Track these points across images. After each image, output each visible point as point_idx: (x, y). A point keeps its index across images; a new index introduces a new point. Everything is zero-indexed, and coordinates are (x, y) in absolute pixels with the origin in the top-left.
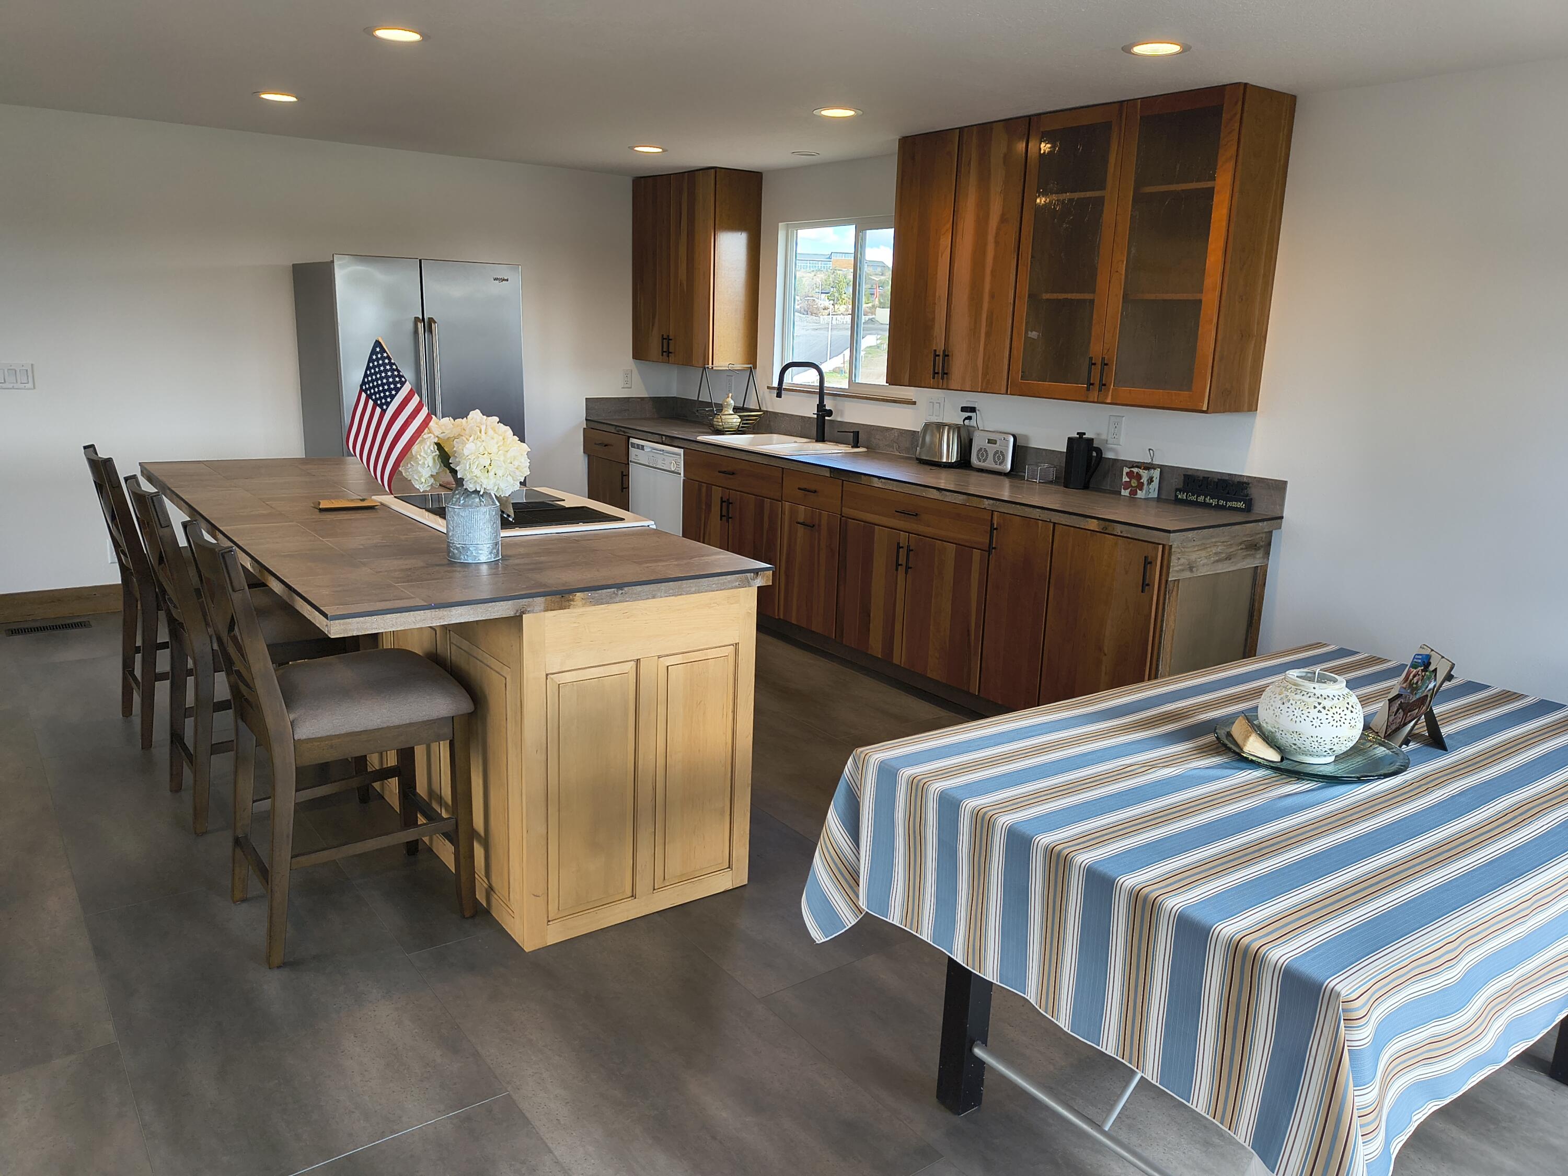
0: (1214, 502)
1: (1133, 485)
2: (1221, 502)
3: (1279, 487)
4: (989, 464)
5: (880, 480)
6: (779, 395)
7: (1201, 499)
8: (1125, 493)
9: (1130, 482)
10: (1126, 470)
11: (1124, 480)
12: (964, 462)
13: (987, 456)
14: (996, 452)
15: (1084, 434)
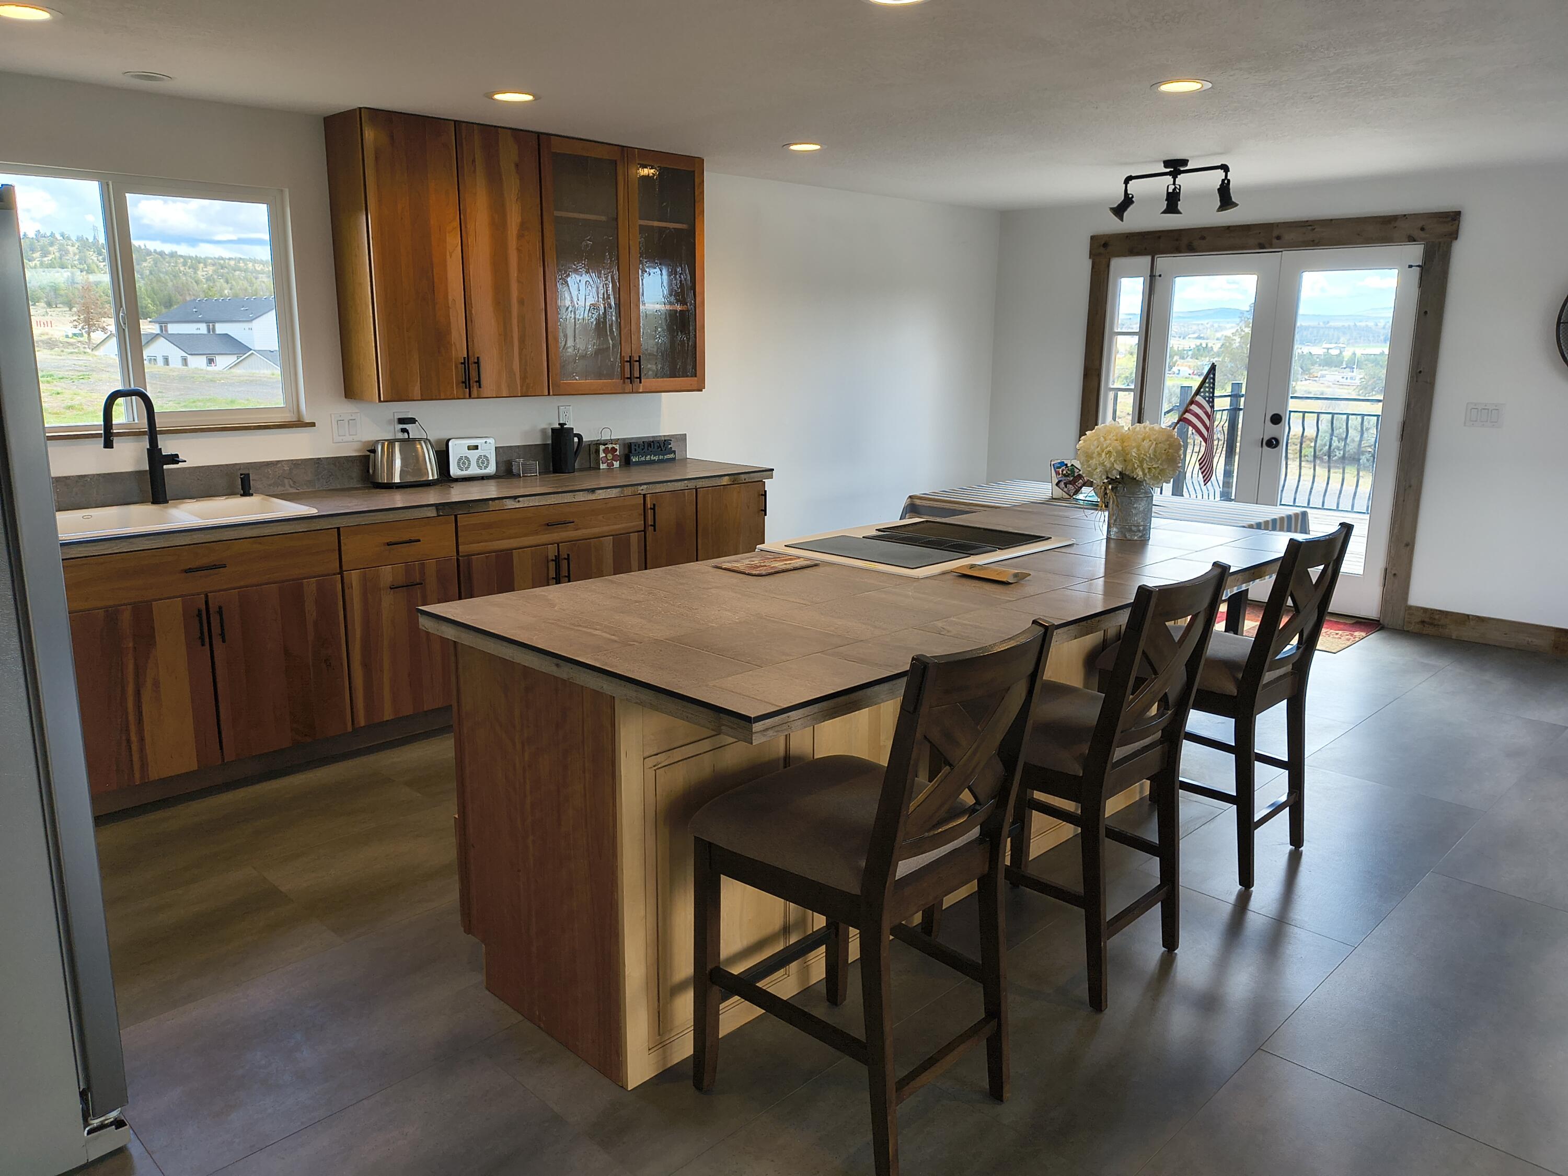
0: (656, 458)
1: (609, 458)
2: (661, 457)
3: (683, 438)
4: (474, 470)
5: (517, 500)
6: (108, 444)
7: (648, 458)
8: (603, 466)
9: (606, 456)
10: (602, 447)
11: (601, 456)
12: (445, 476)
13: (469, 463)
14: (480, 457)
15: (565, 424)
